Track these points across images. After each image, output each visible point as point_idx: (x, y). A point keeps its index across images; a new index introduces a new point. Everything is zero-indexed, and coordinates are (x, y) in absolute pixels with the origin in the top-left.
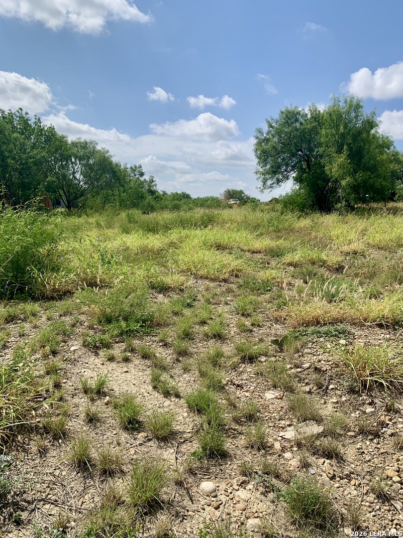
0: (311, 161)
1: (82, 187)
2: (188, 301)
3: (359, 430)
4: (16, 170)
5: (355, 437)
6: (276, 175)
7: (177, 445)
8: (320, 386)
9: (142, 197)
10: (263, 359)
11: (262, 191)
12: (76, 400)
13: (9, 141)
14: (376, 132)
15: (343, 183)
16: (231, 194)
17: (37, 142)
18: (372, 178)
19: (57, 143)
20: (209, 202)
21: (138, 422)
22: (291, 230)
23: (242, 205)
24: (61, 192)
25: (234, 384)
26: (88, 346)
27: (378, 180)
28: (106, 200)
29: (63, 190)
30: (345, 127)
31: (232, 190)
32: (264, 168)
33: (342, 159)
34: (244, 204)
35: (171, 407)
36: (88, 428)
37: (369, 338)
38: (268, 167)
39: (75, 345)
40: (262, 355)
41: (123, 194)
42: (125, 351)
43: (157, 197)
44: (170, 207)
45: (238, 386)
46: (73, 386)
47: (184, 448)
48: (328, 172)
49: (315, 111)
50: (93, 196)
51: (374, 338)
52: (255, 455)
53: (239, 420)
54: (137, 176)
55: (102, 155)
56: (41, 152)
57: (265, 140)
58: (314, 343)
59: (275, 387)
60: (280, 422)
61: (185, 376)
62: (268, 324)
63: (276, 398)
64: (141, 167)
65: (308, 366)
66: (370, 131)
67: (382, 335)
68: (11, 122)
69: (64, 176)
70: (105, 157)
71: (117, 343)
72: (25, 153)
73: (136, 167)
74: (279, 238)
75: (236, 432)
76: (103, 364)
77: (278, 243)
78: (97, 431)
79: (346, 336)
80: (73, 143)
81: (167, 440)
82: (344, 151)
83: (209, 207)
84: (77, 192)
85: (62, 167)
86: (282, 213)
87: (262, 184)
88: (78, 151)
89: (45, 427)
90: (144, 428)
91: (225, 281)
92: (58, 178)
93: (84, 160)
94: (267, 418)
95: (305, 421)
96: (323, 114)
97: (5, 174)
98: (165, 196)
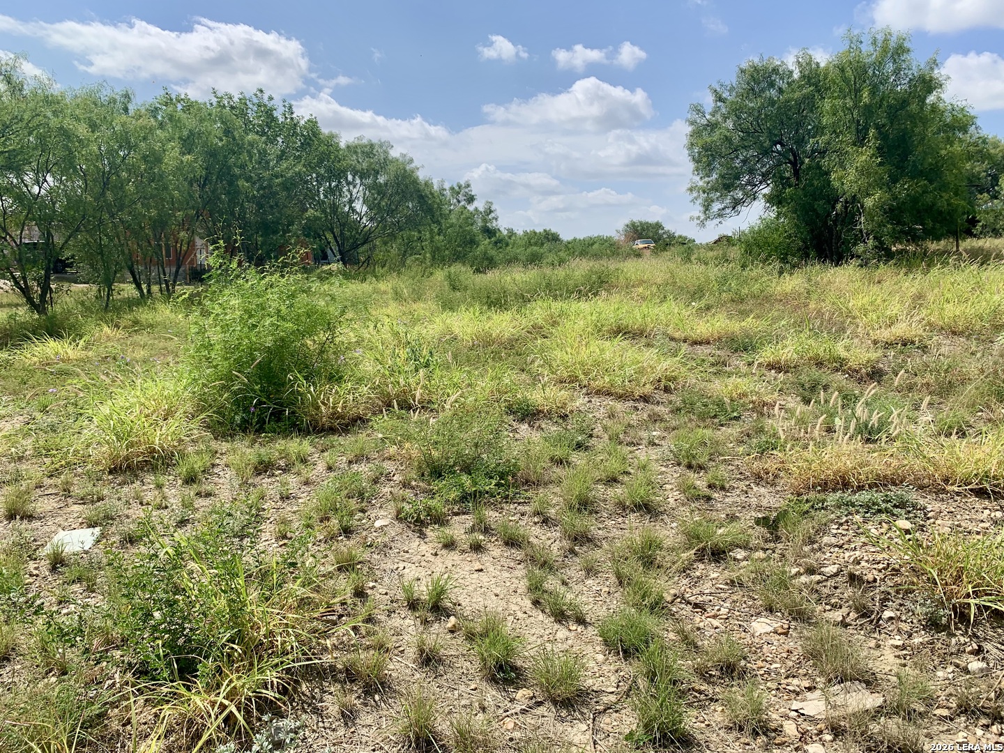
0: (803, 163)
1: (365, 226)
2: (580, 438)
3: (959, 706)
4: (252, 198)
5: (952, 720)
6: (730, 192)
7: (592, 716)
8: (864, 613)
9: (472, 242)
10: (740, 554)
11: (702, 224)
12: (396, 621)
13: (241, 147)
14: (939, 98)
15: (869, 202)
16: (637, 231)
17: (287, 147)
18: (931, 192)
19: (323, 148)
20: (596, 246)
21: (514, 668)
22: (764, 299)
23: (661, 251)
24: (329, 236)
25: (689, 603)
26: (406, 519)
27: (943, 194)
28: (408, 249)
29: (333, 233)
30: (873, 93)
31: (641, 223)
32: (707, 179)
33: (864, 156)
34: (665, 249)
35: (570, 642)
36: (424, 675)
37: (959, 517)
38: (715, 176)
39: (382, 518)
40: (738, 546)
41: (437, 237)
42: (473, 530)
43: (499, 241)
44: (524, 258)
45: (696, 606)
46: (386, 594)
47: (606, 721)
48: (836, 184)
49: (809, 64)
50: (385, 243)
51: (968, 517)
52: (748, 744)
53: (706, 672)
54: (462, 203)
55: (401, 167)
56: (294, 165)
57: (708, 125)
58: (841, 524)
59: (770, 610)
60: (790, 680)
61: (589, 582)
62: (742, 485)
63: (775, 632)
64: (468, 186)
65: (835, 571)
66: (925, 98)
67: (987, 512)
68: (243, 114)
69: (334, 208)
70: (405, 171)
71: (457, 514)
72: (267, 168)
73: (460, 187)
74: (744, 314)
75: (702, 697)
76: (436, 554)
77: (743, 324)
78: (441, 681)
79: (909, 512)
80: (348, 147)
81: (573, 706)
82: (869, 141)
83: (596, 256)
84: (357, 236)
85: (331, 191)
86: (744, 267)
87: (702, 209)
88: (359, 162)
89: (347, 670)
90: (525, 680)
91: (645, 399)
92: (324, 211)
93: (369, 177)
94: (762, 672)
95: (842, 682)
96: (827, 69)
97: (235, 207)
98: (513, 238)
